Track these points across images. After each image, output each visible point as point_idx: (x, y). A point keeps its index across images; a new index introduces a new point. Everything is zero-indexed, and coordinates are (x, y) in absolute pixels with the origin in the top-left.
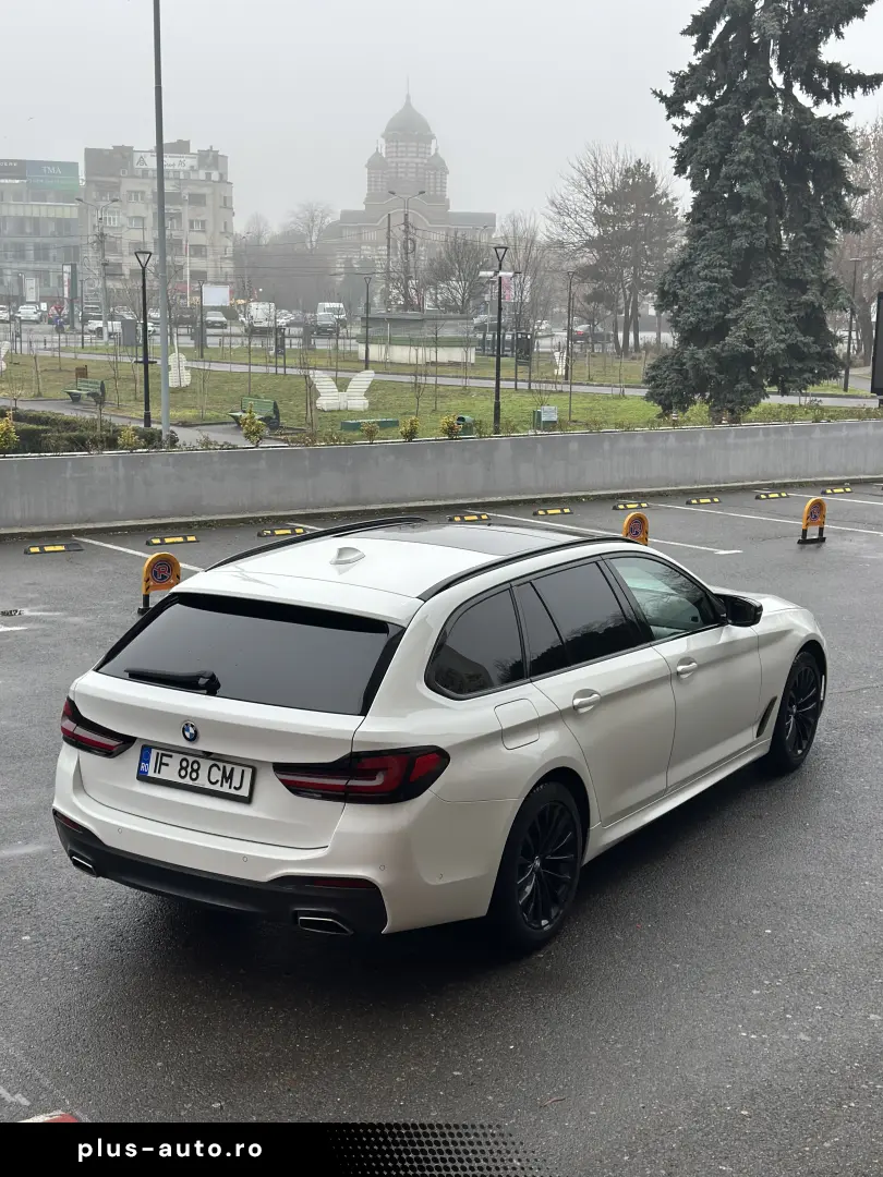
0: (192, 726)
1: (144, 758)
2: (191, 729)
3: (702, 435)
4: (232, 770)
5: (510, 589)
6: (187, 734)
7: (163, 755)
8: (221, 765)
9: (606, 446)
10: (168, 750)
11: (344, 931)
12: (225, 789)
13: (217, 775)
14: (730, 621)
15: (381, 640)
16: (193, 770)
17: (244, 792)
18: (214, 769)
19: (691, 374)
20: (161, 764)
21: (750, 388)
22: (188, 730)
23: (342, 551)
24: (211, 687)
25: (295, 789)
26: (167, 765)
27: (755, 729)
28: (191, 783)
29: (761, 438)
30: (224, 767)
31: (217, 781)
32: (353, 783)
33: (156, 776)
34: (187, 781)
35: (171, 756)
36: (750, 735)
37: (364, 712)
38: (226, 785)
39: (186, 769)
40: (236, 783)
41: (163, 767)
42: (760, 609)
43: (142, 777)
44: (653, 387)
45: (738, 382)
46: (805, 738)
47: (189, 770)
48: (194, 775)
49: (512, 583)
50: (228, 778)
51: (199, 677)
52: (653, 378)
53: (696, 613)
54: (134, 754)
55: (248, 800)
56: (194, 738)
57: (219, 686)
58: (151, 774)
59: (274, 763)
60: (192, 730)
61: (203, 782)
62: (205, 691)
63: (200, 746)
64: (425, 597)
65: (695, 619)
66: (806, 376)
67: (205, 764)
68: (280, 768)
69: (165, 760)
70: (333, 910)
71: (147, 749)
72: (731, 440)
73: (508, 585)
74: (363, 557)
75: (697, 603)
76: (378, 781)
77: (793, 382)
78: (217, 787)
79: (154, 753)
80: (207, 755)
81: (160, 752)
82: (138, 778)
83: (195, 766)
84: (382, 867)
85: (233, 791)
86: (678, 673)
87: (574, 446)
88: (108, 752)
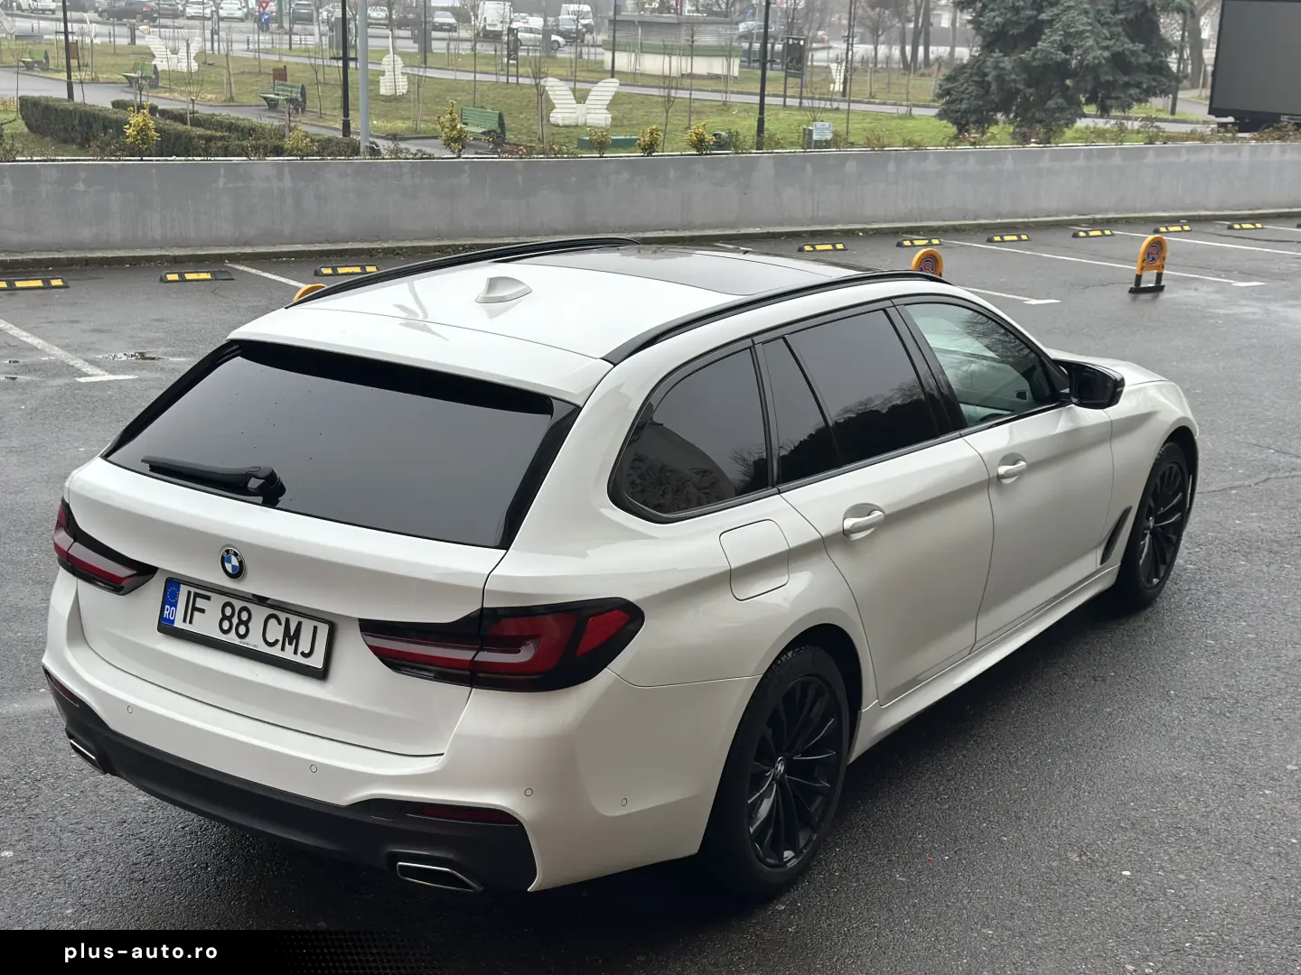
0: (236, 555)
1: (169, 598)
2: (235, 559)
3: (1010, 156)
4: (299, 624)
5: (751, 348)
6: (229, 567)
7: (197, 595)
8: (283, 616)
9: (891, 167)
10: (205, 590)
11: (467, 886)
12: (288, 654)
13: (276, 632)
14: (1075, 400)
15: (539, 424)
16: (241, 622)
17: (317, 661)
18: (272, 622)
19: (994, 87)
20: (195, 609)
21: (1065, 105)
22: (230, 562)
23: (493, 283)
24: (270, 493)
25: (394, 661)
26: (202, 611)
27: (1100, 552)
28: (237, 641)
29: (1081, 162)
30: (287, 620)
31: (277, 641)
32: (485, 656)
33: (186, 627)
34: (232, 638)
35: (208, 598)
36: (1091, 561)
37: (505, 543)
38: (290, 649)
39: (230, 619)
40: (304, 646)
41: (196, 613)
42: (1119, 384)
43: (166, 627)
44: (947, 103)
45: (1050, 97)
46: (1164, 562)
47: (235, 621)
48: (242, 630)
49: (756, 339)
50: (292, 637)
51: (248, 476)
52: (948, 92)
53: (1025, 385)
54: (153, 593)
55: (321, 675)
56: (238, 574)
57: (281, 490)
58: (179, 624)
59: (360, 620)
60: (235, 561)
61: (254, 641)
62: (260, 499)
63: (248, 586)
64: (614, 359)
65: (1021, 395)
66: (1133, 91)
67: (260, 614)
68: (370, 628)
69: (200, 603)
70: (451, 856)
71: (173, 584)
72: (1045, 163)
73: (748, 342)
74: (528, 292)
75: (1027, 374)
76: (524, 655)
77: (1117, 98)
78: (275, 651)
79: (184, 590)
80: (261, 601)
81: (193, 590)
82: (160, 629)
83: (245, 616)
84: (530, 792)
85: (299, 659)
86: (1000, 477)
87: (851, 167)
88: (115, 585)
